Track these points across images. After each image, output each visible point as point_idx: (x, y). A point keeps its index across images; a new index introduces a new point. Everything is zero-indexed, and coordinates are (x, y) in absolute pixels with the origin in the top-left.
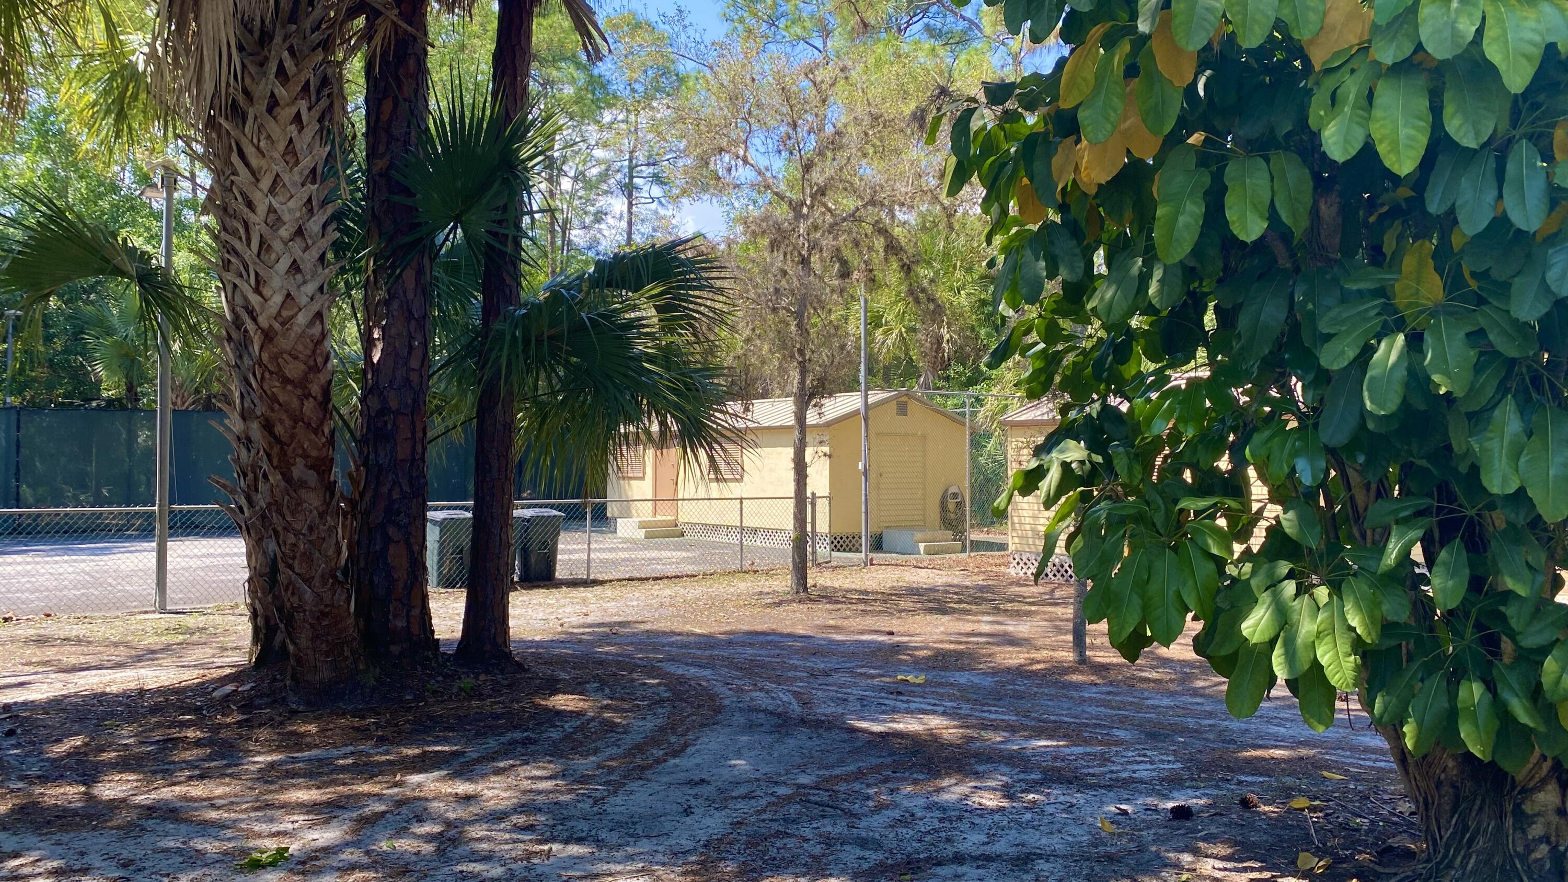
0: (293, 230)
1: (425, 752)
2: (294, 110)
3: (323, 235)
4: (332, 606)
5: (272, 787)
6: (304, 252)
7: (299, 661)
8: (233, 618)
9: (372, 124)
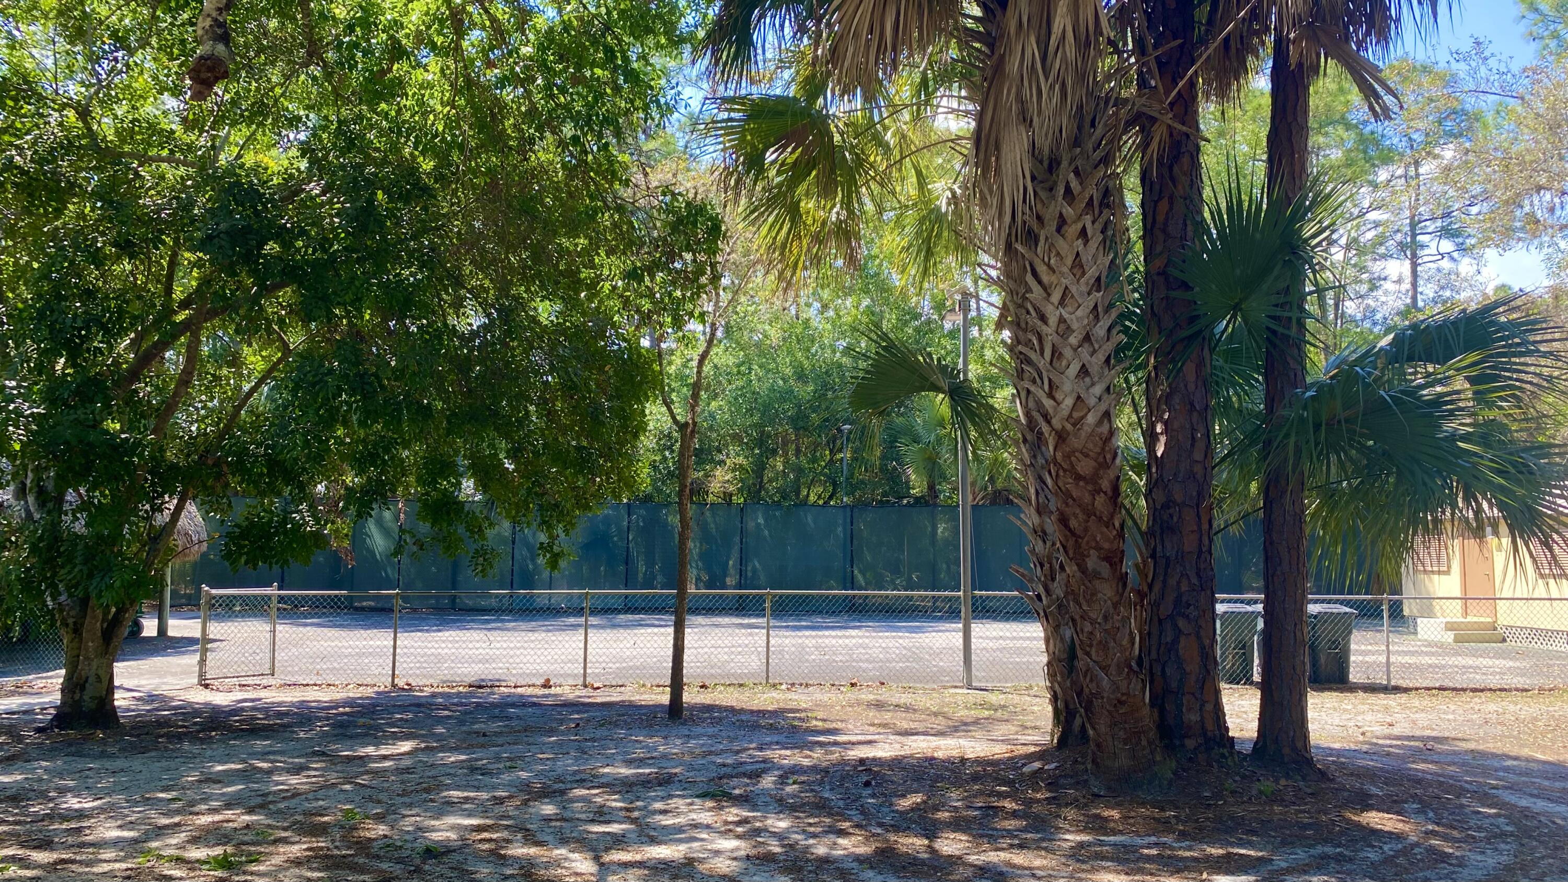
0: (1081, 337)
1: (1229, 853)
2: (1079, 226)
3: (1108, 339)
4: (1128, 694)
5: (1084, 867)
6: (1091, 356)
7: (1098, 745)
8: (1028, 699)
9: (1149, 227)
